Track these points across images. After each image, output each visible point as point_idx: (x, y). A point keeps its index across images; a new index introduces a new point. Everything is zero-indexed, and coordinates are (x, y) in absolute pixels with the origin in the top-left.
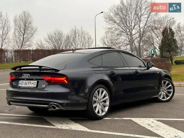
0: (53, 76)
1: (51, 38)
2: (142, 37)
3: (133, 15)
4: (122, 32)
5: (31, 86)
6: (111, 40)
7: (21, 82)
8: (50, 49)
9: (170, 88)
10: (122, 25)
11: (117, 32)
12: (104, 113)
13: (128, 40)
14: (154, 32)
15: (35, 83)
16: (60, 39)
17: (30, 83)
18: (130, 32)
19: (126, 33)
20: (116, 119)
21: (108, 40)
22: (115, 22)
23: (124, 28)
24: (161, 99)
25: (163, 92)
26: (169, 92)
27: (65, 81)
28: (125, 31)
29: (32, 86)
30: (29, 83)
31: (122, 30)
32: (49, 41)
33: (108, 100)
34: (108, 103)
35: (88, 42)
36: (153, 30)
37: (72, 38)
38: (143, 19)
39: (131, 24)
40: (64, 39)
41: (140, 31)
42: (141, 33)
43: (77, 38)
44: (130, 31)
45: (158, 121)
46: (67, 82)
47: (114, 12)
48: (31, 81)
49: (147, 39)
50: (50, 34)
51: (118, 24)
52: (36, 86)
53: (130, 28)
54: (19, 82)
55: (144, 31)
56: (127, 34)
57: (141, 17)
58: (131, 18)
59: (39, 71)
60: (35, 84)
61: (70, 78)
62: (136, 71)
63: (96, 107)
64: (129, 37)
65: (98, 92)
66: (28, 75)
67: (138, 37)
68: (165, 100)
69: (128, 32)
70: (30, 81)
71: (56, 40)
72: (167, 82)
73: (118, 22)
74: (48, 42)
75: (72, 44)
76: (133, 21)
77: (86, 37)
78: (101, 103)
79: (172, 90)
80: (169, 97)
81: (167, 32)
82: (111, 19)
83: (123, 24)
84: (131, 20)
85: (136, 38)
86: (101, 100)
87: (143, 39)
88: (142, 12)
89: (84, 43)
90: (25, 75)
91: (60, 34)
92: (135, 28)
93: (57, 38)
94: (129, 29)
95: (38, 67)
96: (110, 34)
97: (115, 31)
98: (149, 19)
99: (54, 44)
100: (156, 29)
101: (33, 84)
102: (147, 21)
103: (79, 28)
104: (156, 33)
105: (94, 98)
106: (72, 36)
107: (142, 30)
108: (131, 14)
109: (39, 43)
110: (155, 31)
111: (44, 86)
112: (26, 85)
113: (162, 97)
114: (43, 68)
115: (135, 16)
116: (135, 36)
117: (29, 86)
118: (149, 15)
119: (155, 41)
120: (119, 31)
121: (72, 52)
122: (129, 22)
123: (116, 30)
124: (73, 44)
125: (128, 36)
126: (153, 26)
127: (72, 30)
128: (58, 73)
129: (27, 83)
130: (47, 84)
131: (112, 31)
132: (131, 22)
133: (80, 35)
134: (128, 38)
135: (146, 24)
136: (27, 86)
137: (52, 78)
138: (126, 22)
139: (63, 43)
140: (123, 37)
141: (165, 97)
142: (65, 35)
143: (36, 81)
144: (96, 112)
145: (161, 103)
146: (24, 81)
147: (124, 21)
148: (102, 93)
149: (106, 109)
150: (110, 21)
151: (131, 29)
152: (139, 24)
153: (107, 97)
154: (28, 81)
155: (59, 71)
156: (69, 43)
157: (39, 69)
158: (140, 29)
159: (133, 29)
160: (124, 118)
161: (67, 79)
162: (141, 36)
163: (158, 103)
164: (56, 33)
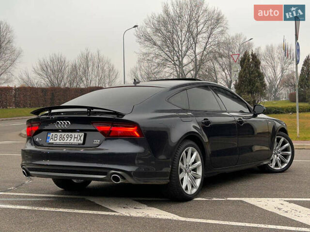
0: (114, 125)
1: (45, 68)
2: (199, 70)
3: (184, 32)
4: (167, 60)
5: (72, 141)
6: (148, 74)
7: (53, 135)
8: (43, 86)
9: (286, 149)
10: (167, 49)
11: (157, 60)
12: (195, 190)
13: (175, 73)
14: (217, 61)
15: (80, 137)
16: (60, 71)
17: (71, 138)
18: (179, 61)
19: (173, 62)
20: (215, 199)
21: (143, 73)
22: (155, 44)
23: (169, 54)
24: (272, 167)
25: (276, 156)
26: (286, 156)
27: (136, 133)
28: (171, 59)
29: (75, 141)
30: (68, 138)
31: (166, 57)
32: (41, 73)
33: (201, 167)
34: (200, 172)
35: (109, 75)
36: (216, 59)
37: (81, 69)
38: (201, 39)
39: (180, 47)
40: (68, 69)
41: (196, 60)
42: (198, 63)
43: (90, 69)
44: (179, 58)
45: (290, 202)
46: (138, 135)
47: (153, 26)
48: (73, 134)
49: (207, 74)
50: (44, 61)
51: (160, 48)
52: (82, 142)
53: (179, 53)
54: (49, 135)
55: (201, 60)
56: (175, 64)
57: (197, 36)
58: (180, 38)
59: (86, 116)
60: (80, 139)
61: (144, 127)
62: (239, 119)
63: (182, 179)
64: (178, 69)
65: (187, 153)
66: (67, 123)
67: (192, 70)
68: (279, 168)
69: (177, 60)
70: (70, 134)
71: (53, 72)
72: (282, 139)
73: (159, 43)
74: (39, 74)
75: (81, 79)
76: (184, 43)
77: (105, 68)
78: (190, 172)
79: (290, 153)
80: (286, 165)
81: (249, 60)
82: (148, 39)
83: (168, 47)
84: (181, 41)
85: (190, 71)
86: (190, 168)
87: (201, 73)
88: (200, 28)
89: (103, 77)
90: (61, 123)
91: (61, 62)
92: (187, 54)
93: (55, 67)
94: (177, 56)
95: (86, 110)
96: (146, 64)
97: (154, 58)
98: (210, 40)
99: (49, 78)
100: (221, 56)
101: (76, 139)
102: (206, 44)
103: (93, 52)
104: (221, 63)
105: (180, 164)
106: (82, 66)
107: (198, 58)
108: (181, 31)
109: (24, 77)
110: (219, 59)
111: (97, 142)
112: (62, 141)
113: (274, 164)
114: (94, 110)
115: (188, 34)
116: (187, 67)
117: (68, 141)
118: (211, 33)
119: (219, 76)
120: (162, 58)
121: (134, 85)
122: (178, 44)
123: (157, 56)
124: (84, 79)
125: (176, 68)
126: (216, 52)
127: (81, 55)
128: (123, 118)
129: (65, 137)
130: (104, 137)
131: (148, 58)
132: (182, 44)
133: (96, 65)
134: (176, 71)
135: (205, 48)
136: (65, 141)
137: (112, 128)
138: (172, 43)
139: (66, 76)
140: (167, 69)
141: (280, 164)
142: (70, 64)
143: (83, 134)
144: (184, 187)
145: (274, 175)
146: (59, 134)
147: (169, 41)
148: (192, 155)
149: (198, 182)
150: (146, 42)
151: (182, 56)
152: (194, 47)
153: (199, 163)
154: (66, 134)
155: (123, 115)
156: (76, 77)
157: (88, 112)
158: (196, 56)
159: (185, 55)
160: (228, 199)
161: (139, 129)
162: (197, 68)
163: (269, 175)
164: (55, 61)
